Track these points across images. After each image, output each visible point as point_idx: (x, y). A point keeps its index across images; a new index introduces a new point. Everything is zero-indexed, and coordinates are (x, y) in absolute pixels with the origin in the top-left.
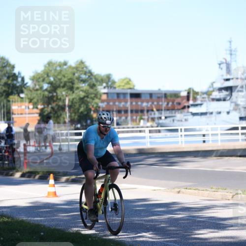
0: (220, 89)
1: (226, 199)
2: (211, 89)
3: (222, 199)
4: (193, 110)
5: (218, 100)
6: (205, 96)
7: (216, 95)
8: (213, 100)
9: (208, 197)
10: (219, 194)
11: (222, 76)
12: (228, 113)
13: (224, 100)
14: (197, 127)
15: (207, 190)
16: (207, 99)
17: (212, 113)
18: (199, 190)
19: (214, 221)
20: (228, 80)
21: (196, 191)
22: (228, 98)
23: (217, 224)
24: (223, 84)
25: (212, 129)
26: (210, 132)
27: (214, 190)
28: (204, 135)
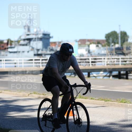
0: (24, 40)
1: (25, 96)
2: (20, 40)
3: (23, 96)
4: (10, 50)
5: (23, 45)
6: (16, 43)
7: (22, 42)
8: (21, 45)
9: (16, 95)
10: (21, 94)
11: (26, 33)
12: (28, 52)
13: (26, 45)
14: (12, 59)
15: (15, 92)
16: (17, 45)
17: (19, 52)
18: (11, 91)
19: (18, 107)
20: (28, 35)
21: (10, 92)
22: (28, 44)
23: (20, 109)
24: (25, 37)
25: (20, 60)
26: (18, 62)
27: (19, 91)
28: (15, 63)
